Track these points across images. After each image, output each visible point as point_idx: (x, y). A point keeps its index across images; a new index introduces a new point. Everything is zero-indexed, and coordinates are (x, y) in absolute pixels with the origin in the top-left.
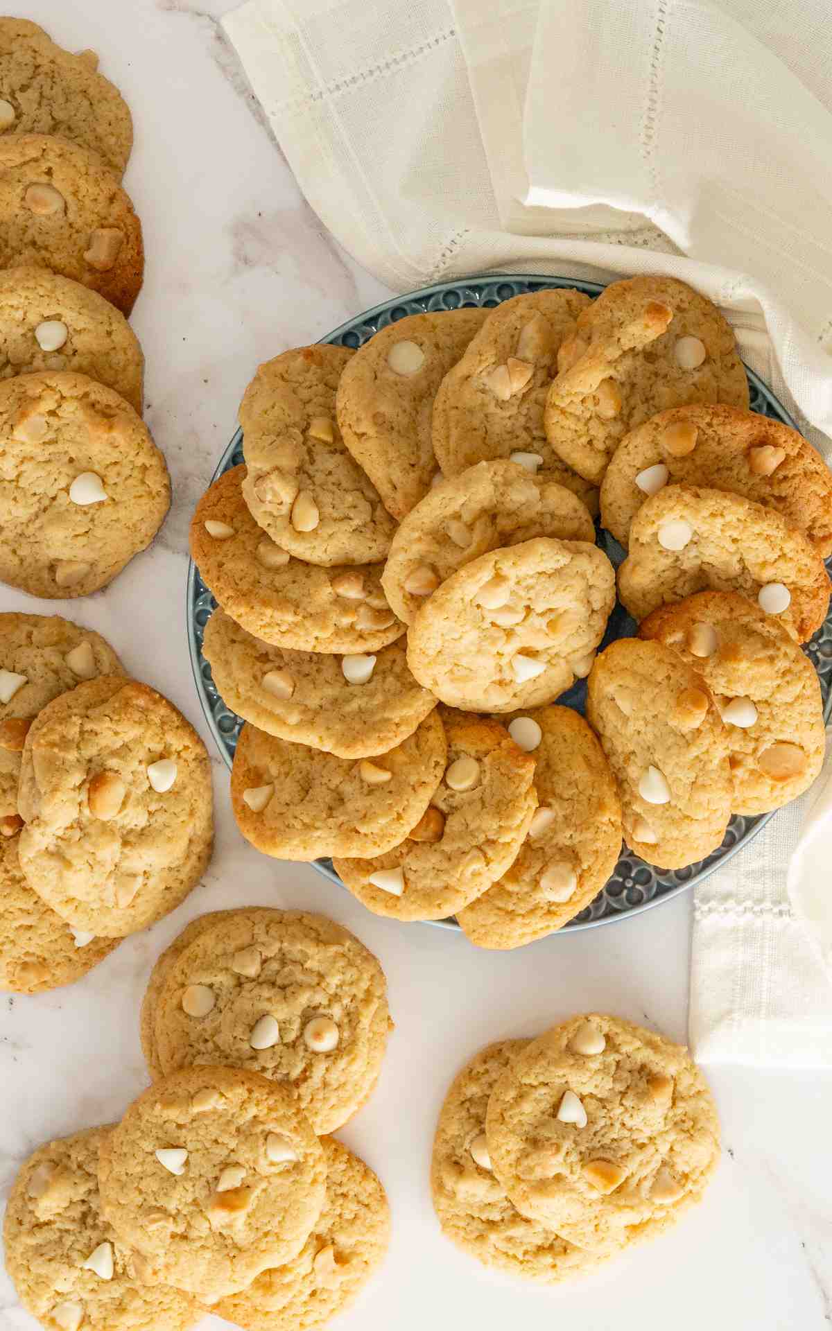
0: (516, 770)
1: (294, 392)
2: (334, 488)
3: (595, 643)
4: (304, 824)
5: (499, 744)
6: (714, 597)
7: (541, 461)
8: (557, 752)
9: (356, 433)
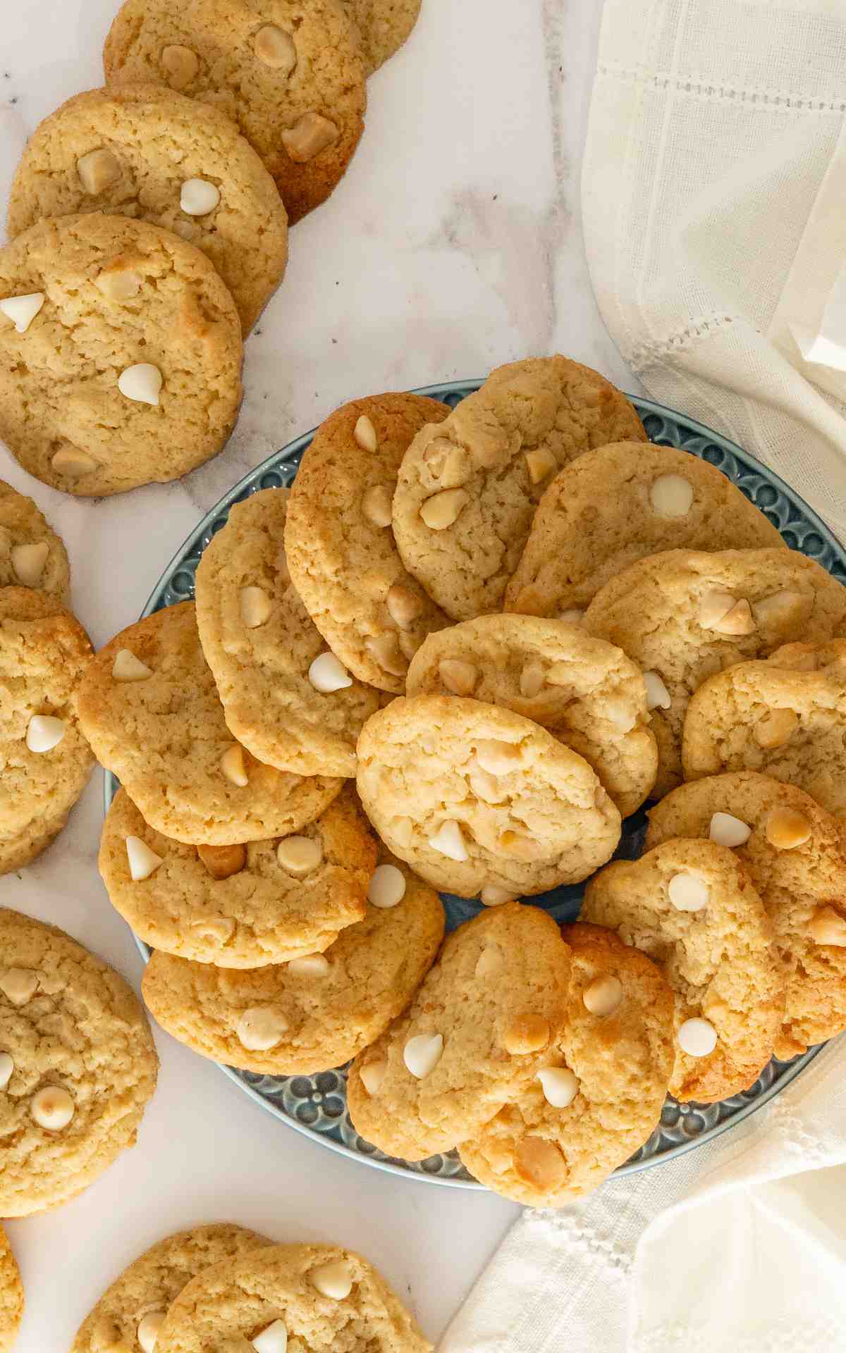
0: (341, 906)
1: (559, 409)
2: (490, 520)
3: (525, 890)
4: (134, 733)
5: (356, 868)
6: (654, 976)
7: (666, 706)
8: (390, 932)
9: (559, 501)
